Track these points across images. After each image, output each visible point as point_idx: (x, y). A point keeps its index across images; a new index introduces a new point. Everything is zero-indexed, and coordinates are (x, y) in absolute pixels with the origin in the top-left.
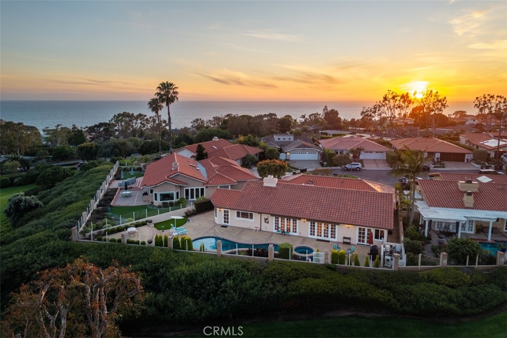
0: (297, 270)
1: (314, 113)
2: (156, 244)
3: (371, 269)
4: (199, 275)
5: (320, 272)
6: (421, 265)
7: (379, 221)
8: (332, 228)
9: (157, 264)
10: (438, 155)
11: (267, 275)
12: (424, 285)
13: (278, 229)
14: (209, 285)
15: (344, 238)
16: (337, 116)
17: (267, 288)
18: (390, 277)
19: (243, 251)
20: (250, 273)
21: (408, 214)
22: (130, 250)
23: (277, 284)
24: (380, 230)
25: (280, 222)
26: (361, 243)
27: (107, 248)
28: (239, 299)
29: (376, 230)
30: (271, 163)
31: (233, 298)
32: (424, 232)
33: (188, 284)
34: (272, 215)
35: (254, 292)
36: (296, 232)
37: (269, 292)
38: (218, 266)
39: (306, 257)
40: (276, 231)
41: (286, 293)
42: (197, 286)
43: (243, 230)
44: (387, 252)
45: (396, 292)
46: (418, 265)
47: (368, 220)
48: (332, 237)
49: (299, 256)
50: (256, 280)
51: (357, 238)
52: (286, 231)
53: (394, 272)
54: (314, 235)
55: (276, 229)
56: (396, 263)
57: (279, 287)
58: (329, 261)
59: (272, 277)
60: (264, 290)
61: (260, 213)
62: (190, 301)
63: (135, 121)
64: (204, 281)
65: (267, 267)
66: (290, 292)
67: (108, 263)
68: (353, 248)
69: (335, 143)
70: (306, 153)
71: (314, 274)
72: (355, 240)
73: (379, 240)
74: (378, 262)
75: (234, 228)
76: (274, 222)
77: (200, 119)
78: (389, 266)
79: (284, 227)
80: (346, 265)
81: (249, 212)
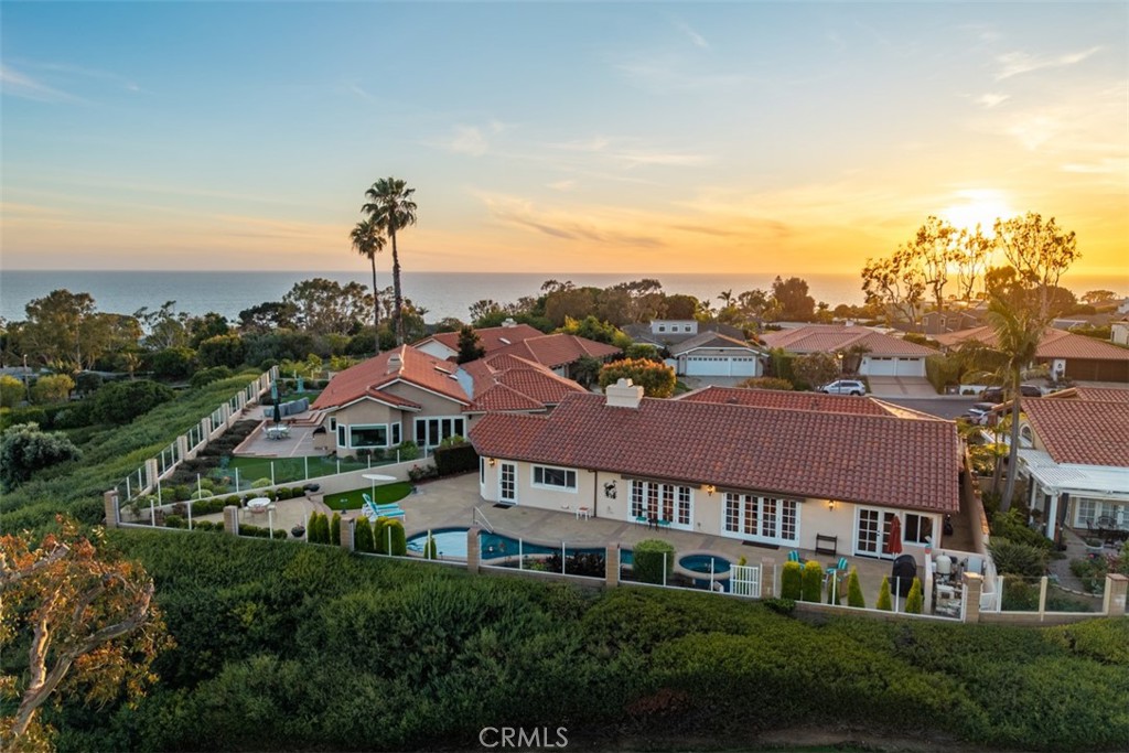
0: (683, 613)
1: (751, 290)
2: (312, 538)
3: (897, 615)
4: (406, 614)
5: (747, 619)
6: (1046, 610)
7: (917, 491)
8: (785, 512)
9: (300, 585)
10: (1059, 366)
11: (596, 623)
12: (1061, 664)
13: (640, 514)
14: (429, 643)
15: (819, 537)
16: (805, 292)
17: (593, 655)
18: (957, 638)
19: (538, 561)
20: (548, 614)
21: (996, 484)
22: (239, 549)
23: (622, 645)
24: (921, 514)
25: (645, 496)
26: (866, 553)
27: (183, 542)
28: (509, 682)
29: (908, 516)
30: (633, 365)
31: (493, 680)
32: (1045, 530)
33: (373, 638)
34: (625, 475)
35: (554, 665)
36: (687, 522)
37: (596, 667)
38: (463, 595)
39: (709, 581)
40: (633, 519)
41: (646, 671)
42: (396, 643)
43: (550, 514)
44: (942, 575)
45: (976, 681)
46: (1036, 609)
47: (886, 487)
48: (784, 536)
49: (690, 578)
50: (564, 633)
51: (855, 539)
52: (660, 518)
53: (963, 626)
54: (736, 529)
55: (634, 514)
56: (974, 600)
57: (627, 653)
58: (776, 593)
59: (610, 627)
60: (583, 662)
61: (596, 470)
62: (369, 684)
63: (340, 301)
64: (418, 633)
65: (600, 600)
66: (656, 670)
67: (175, 578)
68: (843, 562)
69: (799, 338)
70: (726, 360)
71: (731, 622)
72: (849, 543)
73: (918, 544)
74: (916, 598)
75: (525, 510)
76: (630, 494)
77: (490, 302)
78: (950, 611)
79: (656, 509)
80: (824, 604)
81: (566, 469)
